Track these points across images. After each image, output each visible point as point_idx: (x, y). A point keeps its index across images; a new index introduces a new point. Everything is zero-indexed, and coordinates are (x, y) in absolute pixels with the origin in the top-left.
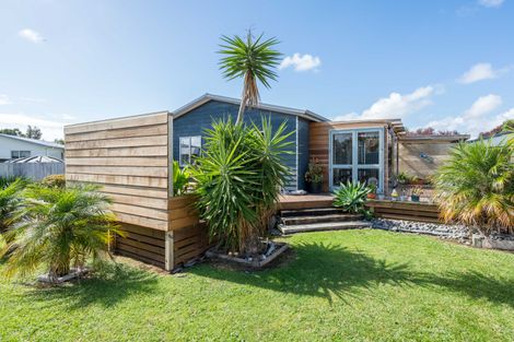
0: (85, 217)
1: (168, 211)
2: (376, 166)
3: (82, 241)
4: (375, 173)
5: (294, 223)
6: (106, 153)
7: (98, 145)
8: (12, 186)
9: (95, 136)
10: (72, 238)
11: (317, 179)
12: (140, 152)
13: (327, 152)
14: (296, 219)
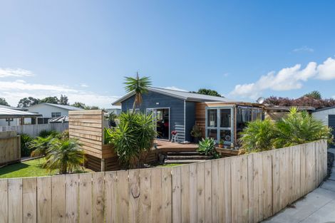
0: (73, 151)
1: (102, 150)
2: (229, 128)
3: (71, 160)
4: (228, 133)
5: (172, 159)
6: (83, 124)
7: (80, 120)
8: (49, 137)
9: (79, 117)
10: (67, 159)
11: (196, 135)
12: (94, 125)
13: (204, 119)
14: (174, 157)
